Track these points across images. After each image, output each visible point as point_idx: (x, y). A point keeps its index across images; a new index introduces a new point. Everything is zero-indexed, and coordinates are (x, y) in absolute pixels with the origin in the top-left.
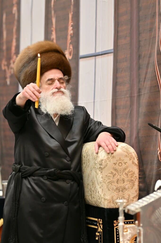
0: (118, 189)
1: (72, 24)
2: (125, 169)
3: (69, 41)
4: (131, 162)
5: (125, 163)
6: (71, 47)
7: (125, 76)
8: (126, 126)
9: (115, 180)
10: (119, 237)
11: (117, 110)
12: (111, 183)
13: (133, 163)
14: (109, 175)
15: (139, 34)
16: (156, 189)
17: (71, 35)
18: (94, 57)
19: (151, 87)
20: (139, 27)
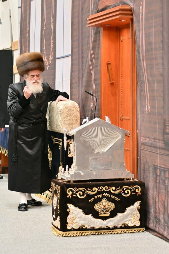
0: (69, 124)
1: (53, 42)
2: (73, 114)
3: (51, 51)
4: (76, 110)
5: (73, 111)
6: (52, 53)
7: (76, 68)
8: (77, 92)
9: (68, 119)
10: (70, 148)
11: (73, 85)
12: (66, 121)
13: (77, 111)
14: (65, 117)
15: (82, 46)
16: (83, 123)
17: (52, 47)
18: (62, 58)
19: (87, 73)
20: (82, 42)
